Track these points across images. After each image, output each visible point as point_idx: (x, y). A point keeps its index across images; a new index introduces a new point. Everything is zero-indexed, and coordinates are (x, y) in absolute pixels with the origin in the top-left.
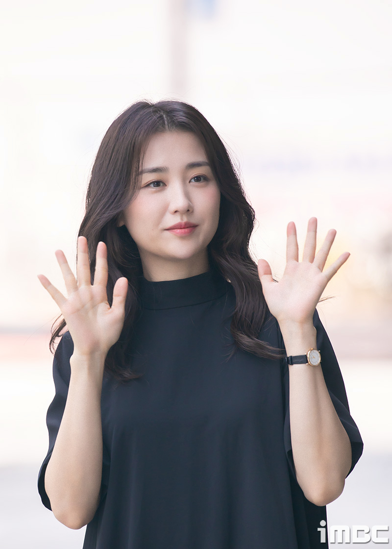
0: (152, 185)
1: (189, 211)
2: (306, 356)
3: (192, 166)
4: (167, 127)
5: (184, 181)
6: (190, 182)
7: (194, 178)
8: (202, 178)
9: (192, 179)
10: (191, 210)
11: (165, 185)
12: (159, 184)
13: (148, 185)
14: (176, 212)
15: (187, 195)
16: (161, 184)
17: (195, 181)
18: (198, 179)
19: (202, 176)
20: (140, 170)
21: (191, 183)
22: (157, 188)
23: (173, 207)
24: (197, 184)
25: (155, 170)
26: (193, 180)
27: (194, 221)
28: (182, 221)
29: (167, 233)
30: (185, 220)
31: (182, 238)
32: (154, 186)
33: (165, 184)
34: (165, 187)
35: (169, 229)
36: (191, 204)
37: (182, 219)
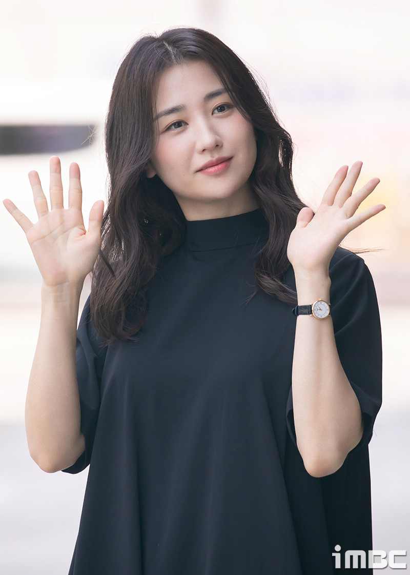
0: (173, 127)
1: (218, 146)
2: (311, 306)
3: (211, 96)
4: (174, 61)
5: (205, 113)
6: (212, 114)
7: (217, 108)
8: (225, 107)
9: (214, 110)
10: (220, 145)
11: (186, 124)
12: (180, 124)
13: (168, 128)
14: (204, 150)
15: (213, 130)
16: (183, 124)
17: (219, 112)
18: (221, 108)
19: (225, 105)
21: (214, 115)
22: (179, 129)
23: (199, 146)
24: (221, 114)
25: (172, 112)
26: (216, 111)
27: (225, 153)
28: (213, 159)
29: (200, 175)
30: (216, 156)
31: (217, 175)
32: (176, 128)
34: (188, 126)
35: (200, 170)
36: (218, 138)
37: (212, 156)
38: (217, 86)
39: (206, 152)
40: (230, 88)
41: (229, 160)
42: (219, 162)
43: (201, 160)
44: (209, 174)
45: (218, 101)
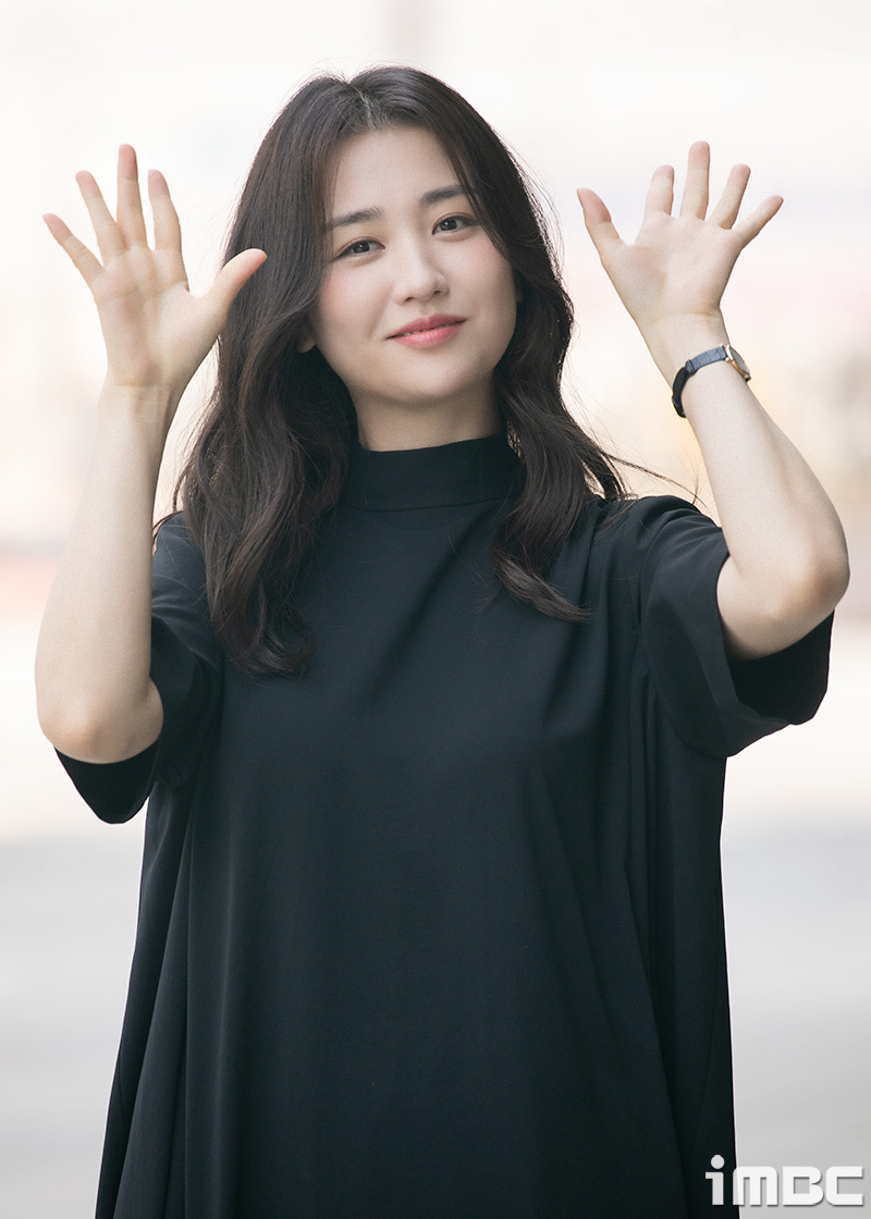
1: (438, 293)
3: (435, 197)
4: (370, 122)
5: (420, 230)
6: (434, 233)
7: (443, 223)
8: (459, 223)
9: (437, 226)
10: (444, 291)
11: (380, 246)
12: (362, 246)
13: (346, 252)
14: (409, 299)
15: (430, 261)
16: (371, 246)
17: (444, 230)
18: (449, 224)
19: (459, 218)
20: (327, 221)
21: (438, 235)
22: (363, 256)
23: (402, 290)
24: (448, 234)
25: (356, 218)
26: (439, 229)
27: (453, 308)
28: (423, 317)
29: (392, 343)
30: (432, 311)
31: (430, 349)
34: (382, 250)
35: (396, 335)
36: (441, 278)
37: (423, 312)
38: (445, 179)
39: (412, 303)
40: (471, 185)
41: (458, 322)
42: (436, 323)
43: (399, 318)
44: (413, 346)
45: (444, 209)
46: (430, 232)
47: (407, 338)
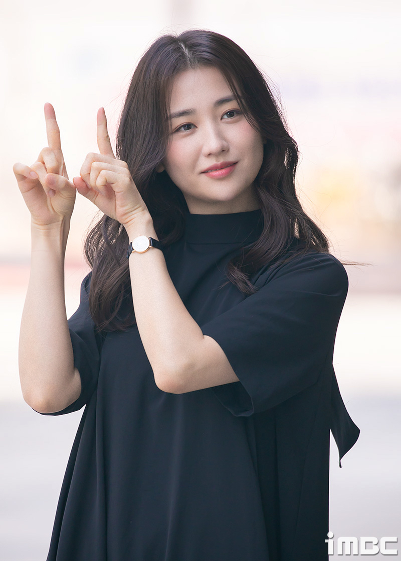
0: (183, 129)
1: (224, 151)
3: (222, 102)
5: (214, 118)
6: (221, 119)
7: (226, 113)
8: (234, 113)
9: (223, 115)
10: (226, 150)
12: (189, 126)
13: (178, 129)
14: (210, 154)
15: (220, 135)
16: (192, 127)
17: (228, 117)
18: (231, 114)
19: (234, 111)
20: (168, 114)
21: (223, 120)
22: (188, 132)
23: (206, 150)
24: (230, 119)
25: (182, 114)
26: (225, 117)
27: (231, 158)
28: (217, 163)
29: (203, 176)
30: (221, 160)
31: (222, 179)
32: (185, 130)
33: (196, 126)
34: (197, 129)
35: (205, 172)
36: (225, 143)
37: (217, 161)
38: (227, 93)
39: (211, 156)
40: (240, 94)
41: (234, 164)
43: (205, 163)
44: (212, 177)
45: (228, 107)
46: (220, 119)
47: (211, 173)
